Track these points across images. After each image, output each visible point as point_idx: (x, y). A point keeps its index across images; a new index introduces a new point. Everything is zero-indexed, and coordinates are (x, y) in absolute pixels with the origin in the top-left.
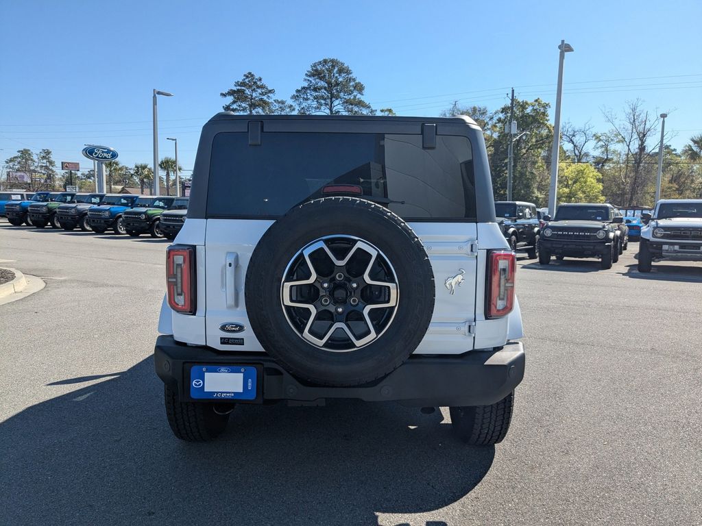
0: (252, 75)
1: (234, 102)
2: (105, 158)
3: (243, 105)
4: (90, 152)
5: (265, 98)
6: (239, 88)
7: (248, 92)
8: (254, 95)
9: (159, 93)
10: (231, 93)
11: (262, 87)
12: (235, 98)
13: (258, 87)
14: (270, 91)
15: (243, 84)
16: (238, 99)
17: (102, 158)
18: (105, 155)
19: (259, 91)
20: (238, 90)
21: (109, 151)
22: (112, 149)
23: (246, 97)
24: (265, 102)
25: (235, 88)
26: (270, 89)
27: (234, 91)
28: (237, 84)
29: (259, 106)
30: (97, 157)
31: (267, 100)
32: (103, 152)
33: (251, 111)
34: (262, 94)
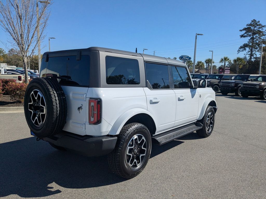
0: (255, 21)
1: (246, 33)
2: (187, 60)
3: (250, 34)
4: (181, 58)
5: (260, 30)
6: (249, 27)
7: (252, 28)
8: (255, 29)
9: (198, 34)
10: (245, 29)
11: (260, 25)
12: (246, 31)
13: (258, 25)
14: (263, 26)
15: (251, 25)
16: (248, 31)
17: (185, 60)
18: (187, 58)
19: (258, 27)
20: (248, 28)
21: (188, 57)
22: (190, 56)
23: (252, 30)
24: (260, 32)
25: (246, 27)
26: (263, 25)
27: (246, 28)
28: (247, 25)
29: (257, 33)
30: (184, 59)
31: (262, 30)
32: (186, 58)
33: (253, 36)
34: (259, 28)
